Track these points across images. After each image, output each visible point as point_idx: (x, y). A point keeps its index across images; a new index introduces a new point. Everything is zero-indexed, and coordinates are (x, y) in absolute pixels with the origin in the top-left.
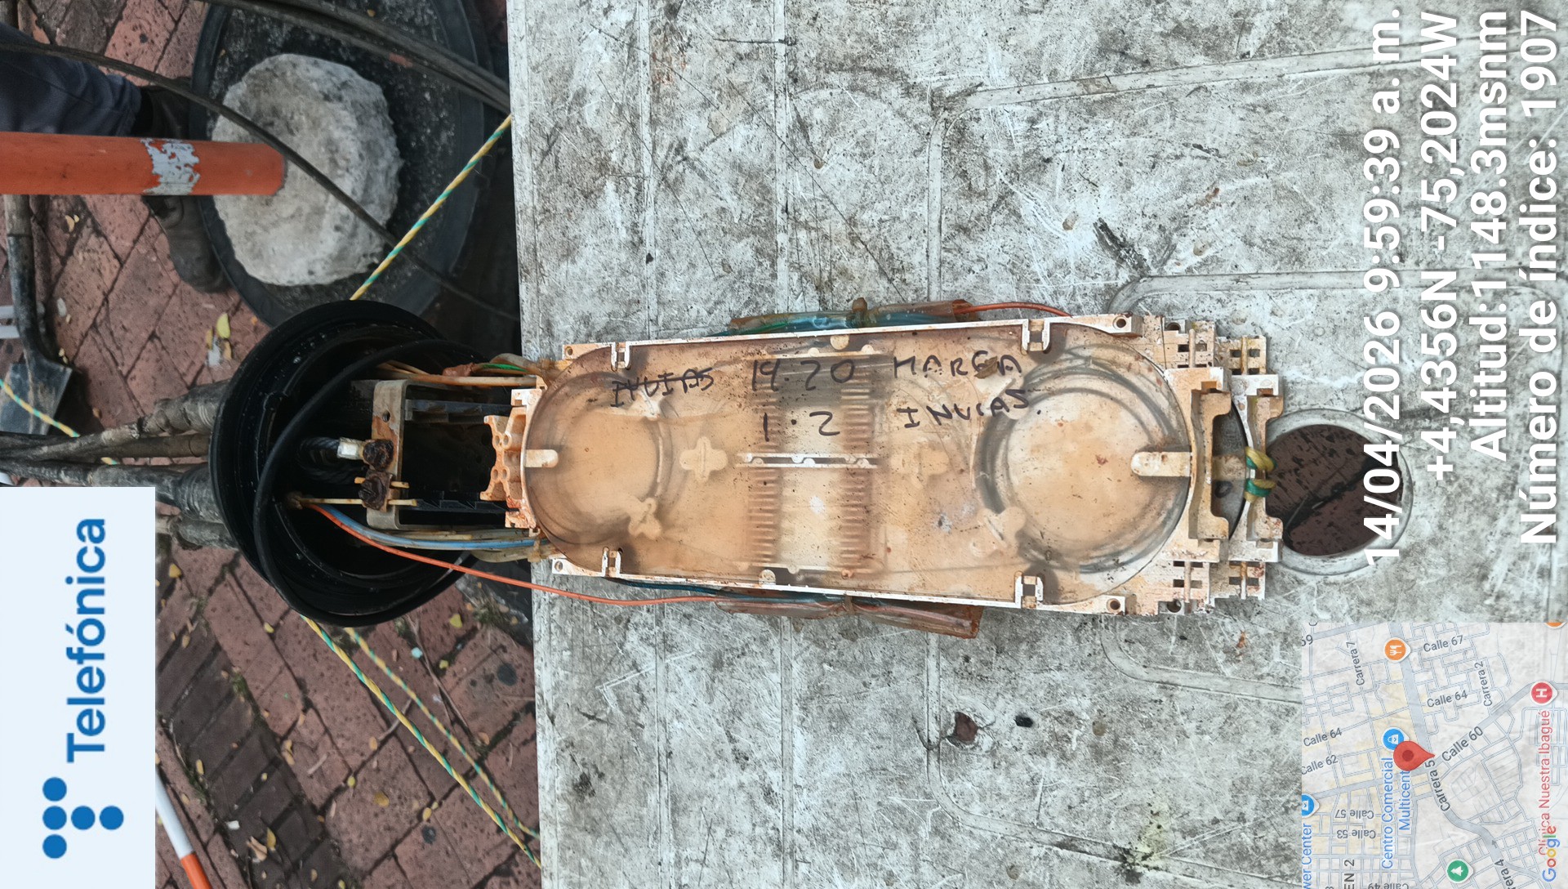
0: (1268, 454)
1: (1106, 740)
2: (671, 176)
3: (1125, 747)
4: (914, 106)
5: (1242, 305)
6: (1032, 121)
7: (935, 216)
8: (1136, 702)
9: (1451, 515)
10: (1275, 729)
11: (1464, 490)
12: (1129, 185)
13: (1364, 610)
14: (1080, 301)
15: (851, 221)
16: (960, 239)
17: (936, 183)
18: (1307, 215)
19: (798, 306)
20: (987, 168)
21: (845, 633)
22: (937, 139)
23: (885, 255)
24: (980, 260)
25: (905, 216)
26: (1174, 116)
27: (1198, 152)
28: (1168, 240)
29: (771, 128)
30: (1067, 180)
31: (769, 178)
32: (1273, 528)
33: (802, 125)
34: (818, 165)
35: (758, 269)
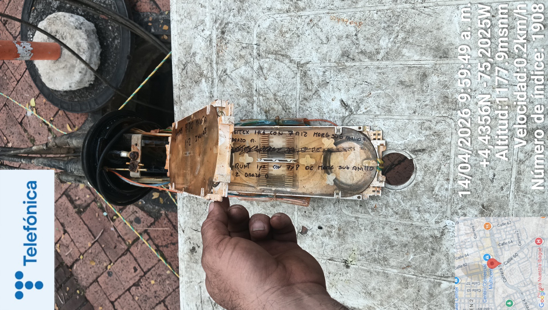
0: (382, 160)
1: (341, 232)
2: (222, 79)
3: (346, 234)
4: (292, 66)
5: (376, 122)
6: (324, 72)
7: (298, 95)
8: (349, 222)
9: (425, 175)
10: (383, 228)
11: (429, 170)
12: (349, 90)
13: (405, 198)
14: (336, 119)
15: (275, 95)
16: (305, 102)
17: (298, 86)
18: (393, 101)
19: (259, 117)
20: (312, 83)
21: (272, 206)
22: (298, 75)
23: (284, 104)
24: (310, 107)
25: (290, 95)
26: (360, 74)
27: (366, 83)
28: (358, 105)
29: (252, 68)
30: (333, 88)
31: (251, 81)
32: (383, 178)
33: (261, 68)
34: (266, 79)
35: (248, 106)
